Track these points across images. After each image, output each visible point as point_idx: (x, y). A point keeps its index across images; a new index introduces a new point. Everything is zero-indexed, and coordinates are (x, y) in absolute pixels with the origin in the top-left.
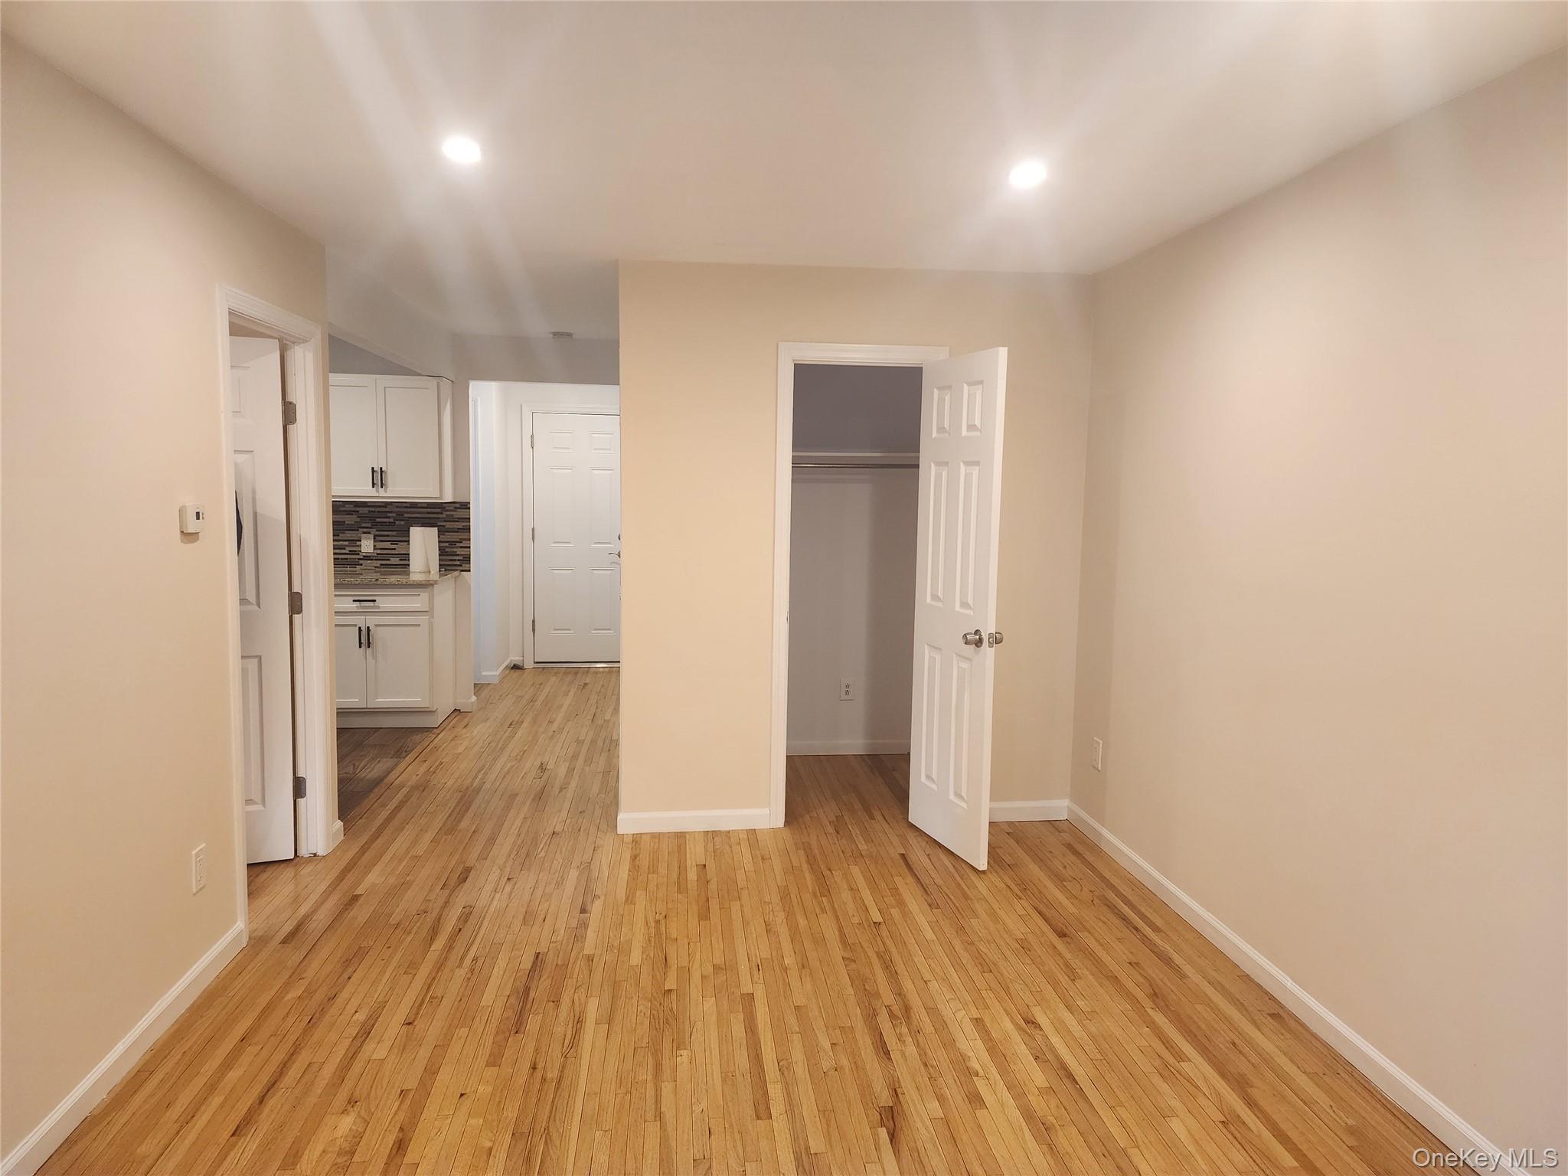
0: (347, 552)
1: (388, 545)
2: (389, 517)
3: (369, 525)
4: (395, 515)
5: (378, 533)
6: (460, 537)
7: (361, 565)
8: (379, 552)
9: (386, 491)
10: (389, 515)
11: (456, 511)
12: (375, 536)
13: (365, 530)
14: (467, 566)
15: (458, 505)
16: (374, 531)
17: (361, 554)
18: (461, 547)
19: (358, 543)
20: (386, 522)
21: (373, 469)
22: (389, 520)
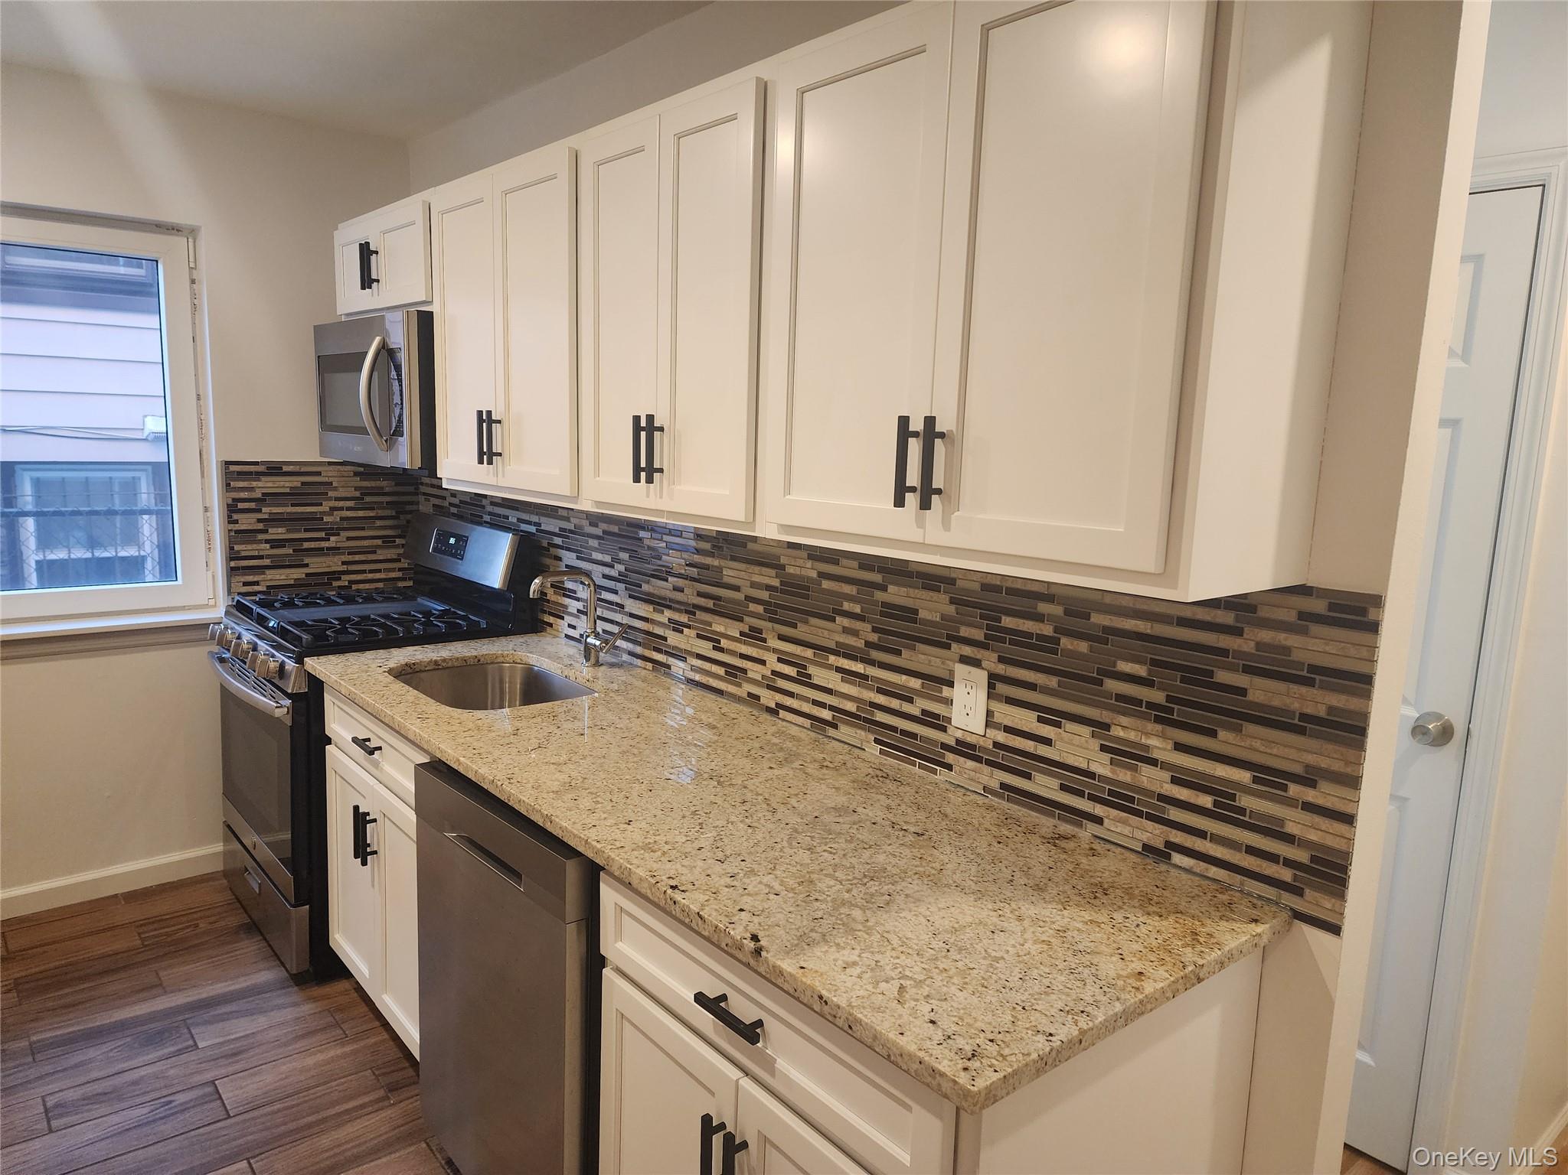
0: (917, 712)
1: (1026, 720)
2: (1040, 618)
3: (978, 635)
4: (1057, 610)
5: (1001, 669)
6: (1311, 759)
7: (949, 767)
8: (1001, 737)
9: (946, 525)
10: (1043, 607)
11: (1304, 632)
12: (993, 679)
13: (968, 651)
14: (1328, 903)
15: (1319, 606)
16: (990, 660)
17: (950, 730)
18: (1308, 807)
19: (946, 691)
20: (1029, 635)
21: (904, 421)
22: (1040, 629)
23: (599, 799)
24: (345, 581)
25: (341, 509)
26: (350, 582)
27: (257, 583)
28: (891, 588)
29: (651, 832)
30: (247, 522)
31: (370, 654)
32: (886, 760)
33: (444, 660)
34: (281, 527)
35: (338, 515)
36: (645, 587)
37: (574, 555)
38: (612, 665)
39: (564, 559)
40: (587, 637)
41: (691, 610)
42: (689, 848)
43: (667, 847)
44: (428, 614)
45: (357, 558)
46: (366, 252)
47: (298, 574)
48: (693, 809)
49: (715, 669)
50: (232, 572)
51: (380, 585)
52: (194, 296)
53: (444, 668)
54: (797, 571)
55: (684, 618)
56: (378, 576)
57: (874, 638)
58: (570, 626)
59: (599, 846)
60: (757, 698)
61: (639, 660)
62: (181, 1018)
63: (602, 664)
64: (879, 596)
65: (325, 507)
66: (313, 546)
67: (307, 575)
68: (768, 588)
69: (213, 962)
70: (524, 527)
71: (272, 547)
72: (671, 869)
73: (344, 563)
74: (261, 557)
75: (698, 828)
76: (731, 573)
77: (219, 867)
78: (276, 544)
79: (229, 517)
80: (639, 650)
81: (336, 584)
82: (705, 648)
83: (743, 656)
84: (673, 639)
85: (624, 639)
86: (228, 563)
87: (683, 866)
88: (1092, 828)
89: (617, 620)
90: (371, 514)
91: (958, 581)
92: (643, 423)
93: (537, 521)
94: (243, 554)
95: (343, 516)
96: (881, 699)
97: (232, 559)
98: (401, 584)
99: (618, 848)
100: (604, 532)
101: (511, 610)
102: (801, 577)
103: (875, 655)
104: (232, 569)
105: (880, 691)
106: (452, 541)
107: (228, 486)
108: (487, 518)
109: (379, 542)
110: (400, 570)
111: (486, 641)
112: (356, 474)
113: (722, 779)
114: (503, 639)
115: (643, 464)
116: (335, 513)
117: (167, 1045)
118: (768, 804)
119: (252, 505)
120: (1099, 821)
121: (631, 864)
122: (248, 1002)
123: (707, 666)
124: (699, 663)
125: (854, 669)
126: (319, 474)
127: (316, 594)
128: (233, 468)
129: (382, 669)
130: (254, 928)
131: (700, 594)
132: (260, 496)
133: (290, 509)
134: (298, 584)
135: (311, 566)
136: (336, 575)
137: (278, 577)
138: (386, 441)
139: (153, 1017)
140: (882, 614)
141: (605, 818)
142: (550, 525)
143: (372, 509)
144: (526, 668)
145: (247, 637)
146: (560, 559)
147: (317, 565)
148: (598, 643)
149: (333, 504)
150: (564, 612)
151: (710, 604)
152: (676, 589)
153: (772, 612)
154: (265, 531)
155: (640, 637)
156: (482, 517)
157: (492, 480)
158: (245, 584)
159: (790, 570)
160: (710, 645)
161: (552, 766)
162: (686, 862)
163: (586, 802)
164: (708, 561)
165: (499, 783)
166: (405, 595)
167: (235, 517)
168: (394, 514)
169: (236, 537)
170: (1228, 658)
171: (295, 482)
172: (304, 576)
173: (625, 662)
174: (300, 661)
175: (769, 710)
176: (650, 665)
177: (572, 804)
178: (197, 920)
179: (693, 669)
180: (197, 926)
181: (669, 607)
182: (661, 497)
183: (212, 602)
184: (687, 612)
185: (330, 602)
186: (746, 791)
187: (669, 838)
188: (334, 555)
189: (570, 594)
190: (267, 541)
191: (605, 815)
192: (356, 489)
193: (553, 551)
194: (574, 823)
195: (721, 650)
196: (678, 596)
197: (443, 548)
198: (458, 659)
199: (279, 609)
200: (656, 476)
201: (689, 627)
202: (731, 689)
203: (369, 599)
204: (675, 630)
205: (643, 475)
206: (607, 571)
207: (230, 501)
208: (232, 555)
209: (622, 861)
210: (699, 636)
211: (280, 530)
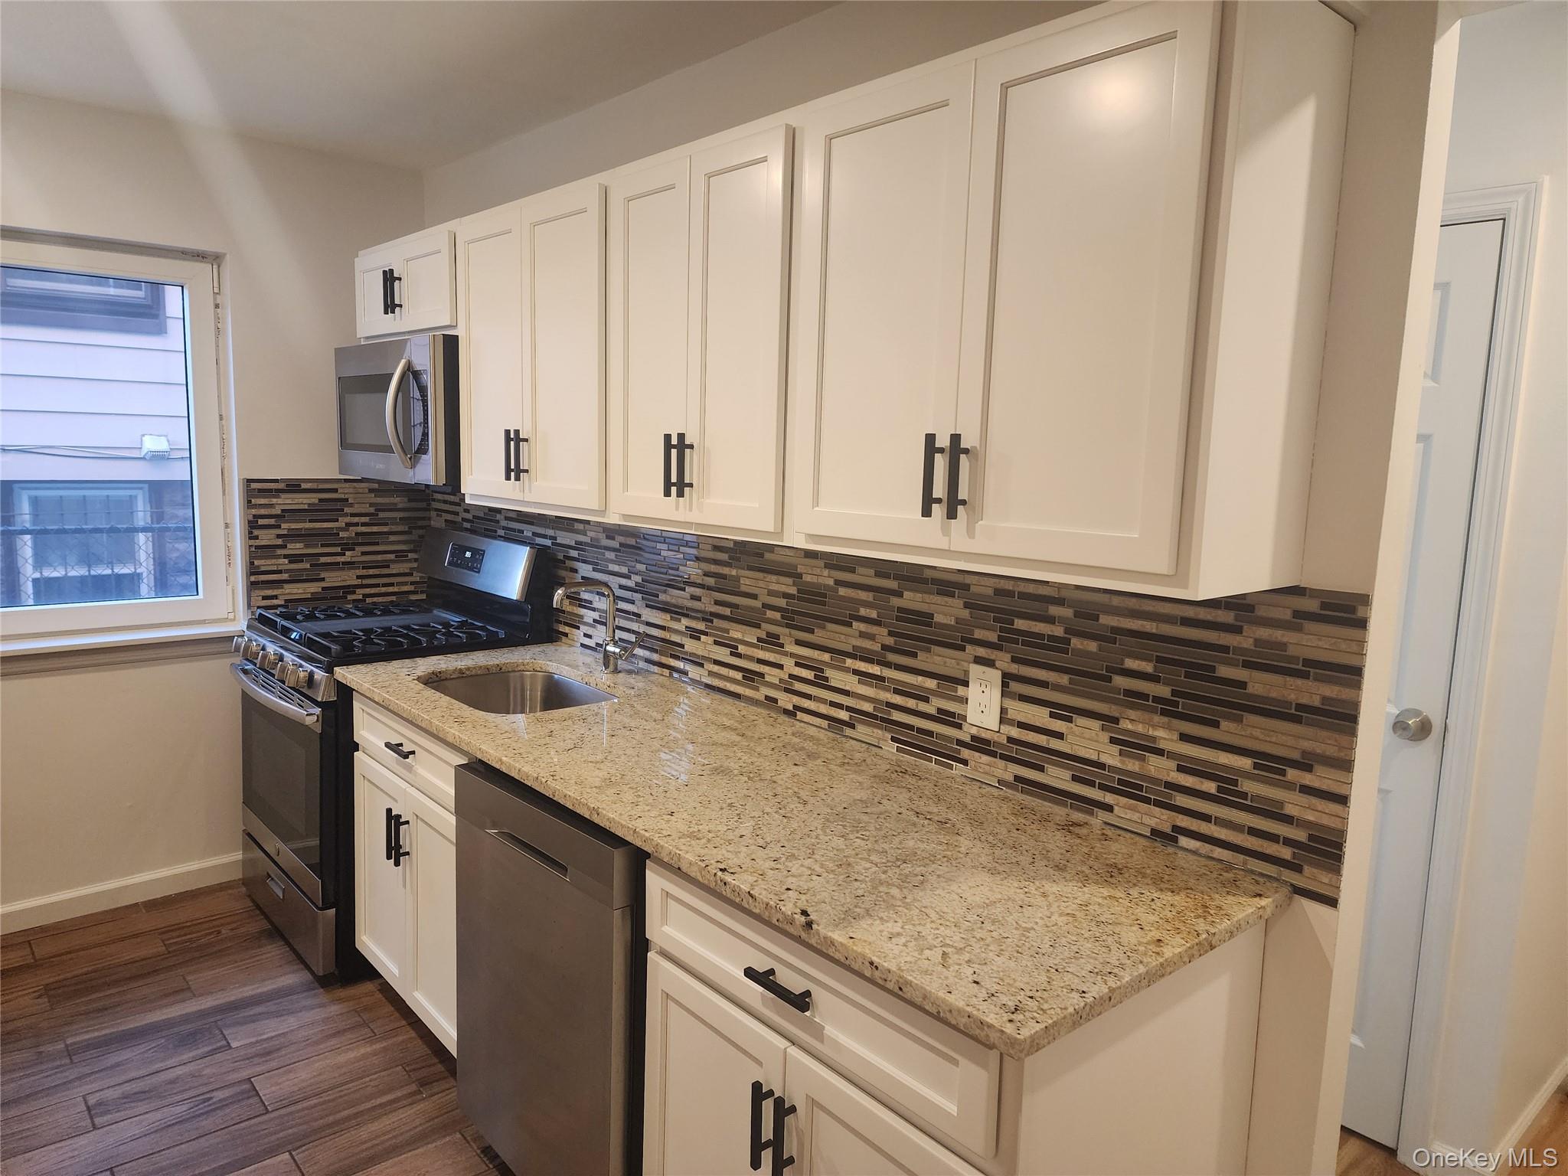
0: (932, 711)
1: (1040, 716)
2: (1051, 620)
3: (992, 637)
4: (1067, 612)
5: (1014, 668)
6: (1306, 745)
7: (965, 762)
8: (1015, 732)
9: (971, 533)
10: (1054, 610)
11: (1299, 629)
12: (1007, 678)
13: (981, 652)
14: (1325, 877)
15: (1311, 605)
16: (1004, 660)
17: (965, 727)
18: (1306, 790)
19: (961, 691)
20: (1041, 636)
21: (930, 439)
22: (1052, 631)
23: (639, 793)
24: (359, 594)
25: (357, 524)
26: (364, 595)
27: (275, 597)
28: (906, 594)
29: (694, 822)
30: (266, 537)
31: (396, 664)
32: (903, 757)
33: (468, 669)
34: (299, 543)
35: (353, 530)
36: (662, 597)
37: (590, 567)
38: (630, 672)
39: (580, 571)
40: (606, 645)
41: (708, 618)
42: (730, 835)
43: (711, 835)
44: (446, 625)
45: (371, 572)
46: (390, 279)
47: (314, 588)
48: (729, 801)
49: (732, 674)
50: (252, 586)
51: (394, 598)
52: (217, 319)
53: (468, 676)
54: (814, 579)
55: (701, 626)
56: (391, 589)
57: (890, 641)
58: (586, 635)
59: (647, 834)
60: (775, 701)
61: (655, 667)
62: (212, 1020)
63: (620, 672)
64: (895, 601)
65: (341, 523)
66: (329, 561)
67: (324, 589)
68: (786, 595)
69: (239, 966)
70: (539, 541)
71: (290, 562)
72: (719, 854)
73: (358, 577)
74: (280, 572)
75: (736, 818)
76: (748, 582)
77: (237, 875)
78: (294, 558)
79: (250, 533)
80: (655, 657)
81: (350, 597)
82: (723, 654)
83: (760, 661)
84: (690, 646)
85: (641, 647)
86: (248, 577)
87: (728, 851)
88: (1103, 815)
89: (634, 629)
90: (385, 529)
91: (971, 586)
92: (674, 441)
93: (553, 534)
94: (263, 569)
95: (359, 531)
96: (898, 700)
97: (252, 574)
98: (413, 597)
99: (665, 836)
100: (621, 545)
101: (528, 620)
102: (819, 586)
103: (892, 657)
104: (252, 583)
105: (896, 691)
106: (468, 554)
107: (249, 504)
108: (501, 532)
109: (392, 557)
110: (412, 583)
111: (505, 650)
112: (371, 491)
113: (751, 775)
114: (521, 648)
115: (674, 479)
116: (351, 528)
117: (200, 1046)
118: (798, 797)
119: (272, 521)
120: (1109, 808)
121: (680, 850)
122: (275, 1004)
123: (724, 671)
124: (716, 668)
125: (871, 671)
126: (335, 491)
127: (334, 607)
128: (254, 486)
129: (411, 678)
130: (277, 933)
131: (717, 603)
132: (279, 512)
133: (308, 525)
134: (315, 598)
135: (327, 580)
136: (350, 589)
137: (295, 591)
138: (410, 459)
139: (186, 1019)
140: (898, 619)
141: (649, 810)
142: (565, 538)
143: (386, 524)
144: (544, 675)
145: (271, 648)
146: (576, 571)
147: (334, 579)
148: (617, 650)
149: (348, 519)
150: (579, 622)
151: (727, 611)
152: (694, 598)
153: (790, 619)
154: (285, 547)
155: (657, 645)
156: (496, 532)
157: (519, 496)
158: (265, 598)
159: (807, 578)
160: (728, 651)
161: (590, 764)
162: (729, 848)
163: (629, 796)
164: (725, 570)
165: (544, 780)
166: (422, 607)
167: (256, 532)
168: (407, 529)
169: (256, 552)
170: (1229, 654)
171: (314, 498)
172: (320, 590)
173: (642, 669)
174: (329, 670)
175: (786, 712)
176: (666, 672)
177: (616, 797)
178: (218, 926)
179: (711, 674)
180: (219, 932)
181: (686, 616)
182: (691, 510)
183: (231, 616)
184: (704, 620)
185: (350, 615)
186: (775, 785)
187: (712, 827)
188: (349, 569)
189: (586, 605)
190: (285, 557)
191: (648, 808)
192: (371, 505)
193: (569, 563)
194: (621, 814)
195: (739, 656)
196: (696, 605)
197: (458, 562)
198: (481, 667)
199: (301, 622)
200: (687, 490)
201: (706, 634)
202: (748, 692)
203: (386, 611)
204: (692, 637)
205: (674, 489)
206: (624, 581)
207: (251, 518)
208: (252, 570)
209: (671, 848)
210: (716, 643)
211: (298, 545)
